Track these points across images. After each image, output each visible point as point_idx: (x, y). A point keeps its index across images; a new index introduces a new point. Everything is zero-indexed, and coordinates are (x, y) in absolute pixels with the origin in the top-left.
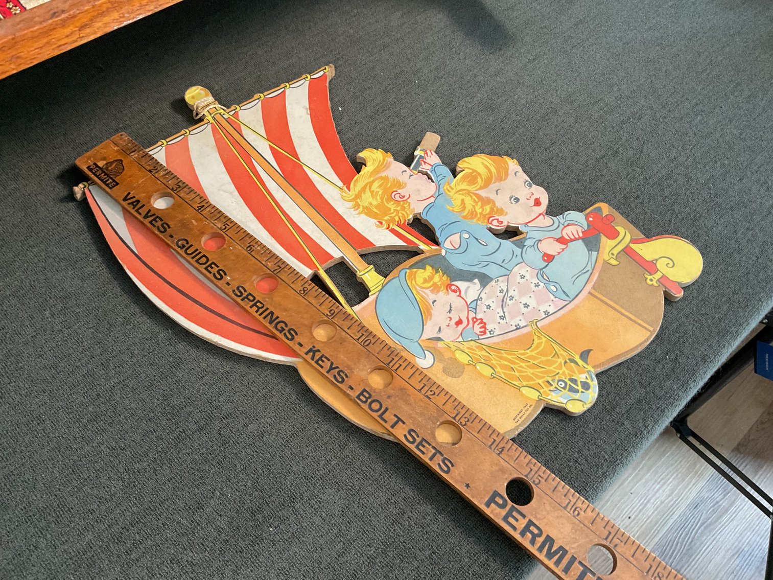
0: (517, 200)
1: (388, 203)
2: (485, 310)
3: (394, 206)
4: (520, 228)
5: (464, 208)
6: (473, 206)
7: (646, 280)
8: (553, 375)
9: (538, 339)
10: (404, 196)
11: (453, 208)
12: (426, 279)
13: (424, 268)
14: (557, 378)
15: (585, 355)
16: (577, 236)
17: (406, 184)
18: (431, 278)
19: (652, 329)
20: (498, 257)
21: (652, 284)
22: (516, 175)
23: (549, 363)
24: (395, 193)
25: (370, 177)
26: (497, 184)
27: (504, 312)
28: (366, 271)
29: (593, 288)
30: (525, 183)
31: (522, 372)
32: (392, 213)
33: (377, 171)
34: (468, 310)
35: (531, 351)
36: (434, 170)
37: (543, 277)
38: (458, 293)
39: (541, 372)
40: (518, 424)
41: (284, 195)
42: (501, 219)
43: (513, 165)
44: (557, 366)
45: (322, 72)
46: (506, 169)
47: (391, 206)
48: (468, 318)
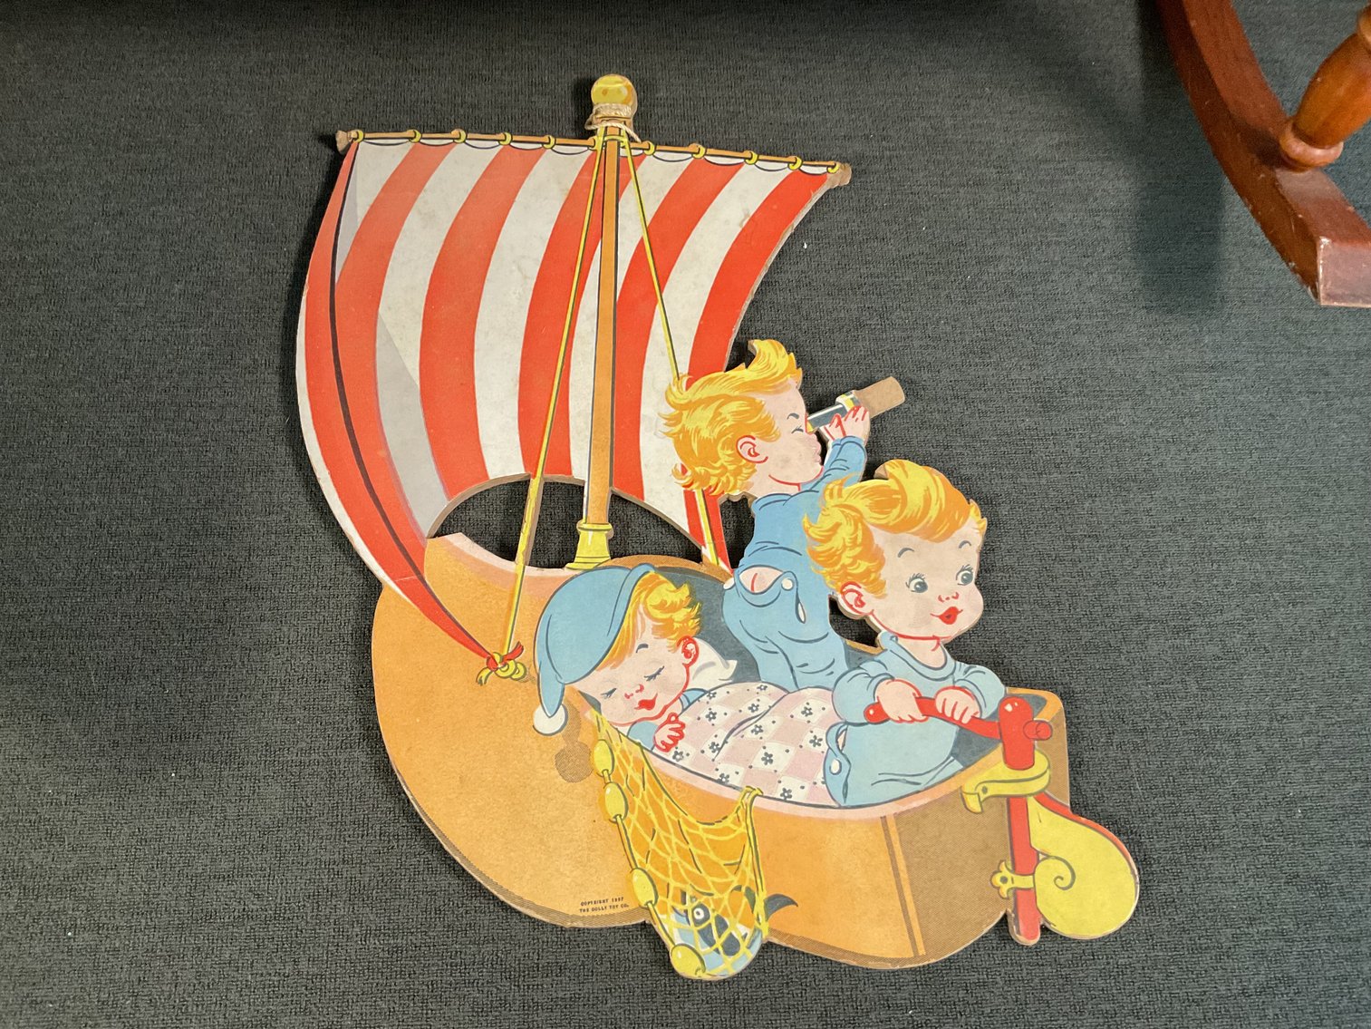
0: (923, 587)
1: (723, 448)
2: (703, 716)
3: (727, 458)
4: (879, 636)
5: (828, 539)
6: (845, 547)
7: (995, 873)
8: (701, 890)
9: (734, 823)
10: (756, 455)
11: (811, 526)
12: (666, 602)
13: (678, 586)
14: (702, 899)
15: (777, 902)
16: (957, 717)
17: (778, 437)
19: (922, 952)
20: (800, 654)
21: (999, 888)
22: (960, 547)
23: (712, 868)
24: (750, 440)
25: (737, 388)
26: (916, 539)
27: (725, 742)
28: (595, 527)
29: (898, 816)
30: (963, 570)
31: (662, 848)
32: (714, 468)
33: (755, 386)
34: (678, 697)
35: (707, 831)
36: (840, 445)
37: (837, 736)
38: (688, 661)
39: (688, 872)
40: (581, 914)
41: (593, 331)
42: (867, 597)
43: (973, 526)
44: (719, 884)
45: (824, 169)
46: (955, 526)
47: (724, 456)
48: (666, 708)
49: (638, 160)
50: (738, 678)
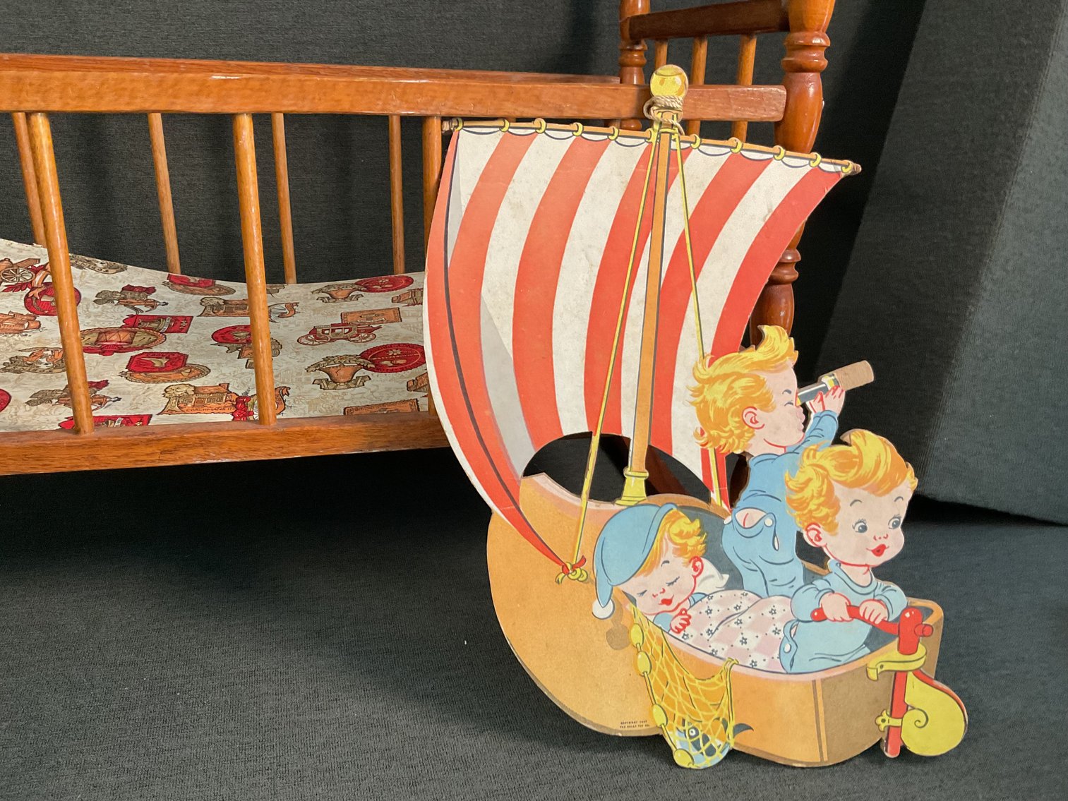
0: (864, 529)
1: (732, 416)
2: (703, 611)
3: (734, 424)
4: (829, 562)
5: (801, 490)
6: (813, 497)
7: (879, 716)
8: (694, 718)
9: (718, 680)
10: (756, 422)
11: (790, 480)
12: (683, 532)
13: (692, 520)
14: (695, 724)
15: (740, 728)
16: (872, 620)
17: (774, 408)
18: (689, 536)
19: (826, 759)
20: (771, 572)
21: (879, 725)
22: (895, 501)
23: (703, 707)
24: (753, 410)
25: (747, 367)
26: (866, 493)
27: (717, 629)
28: (637, 474)
29: (823, 681)
30: (894, 518)
31: (672, 693)
32: (724, 432)
33: (761, 365)
34: (688, 598)
35: (700, 684)
36: (820, 417)
37: (791, 629)
38: (696, 574)
39: (687, 708)
40: (622, 729)
41: (641, 315)
42: (824, 534)
43: (907, 485)
44: (707, 715)
45: (839, 168)
46: (894, 485)
47: (733, 422)
48: (679, 605)
49: (686, 153)
50: (728, 587)
